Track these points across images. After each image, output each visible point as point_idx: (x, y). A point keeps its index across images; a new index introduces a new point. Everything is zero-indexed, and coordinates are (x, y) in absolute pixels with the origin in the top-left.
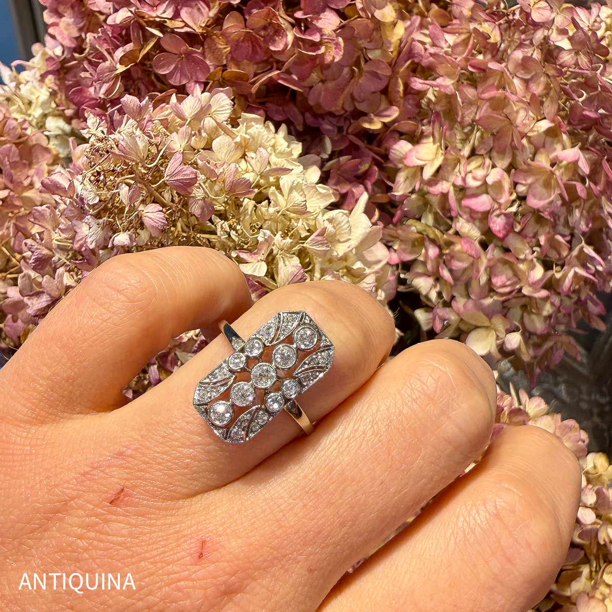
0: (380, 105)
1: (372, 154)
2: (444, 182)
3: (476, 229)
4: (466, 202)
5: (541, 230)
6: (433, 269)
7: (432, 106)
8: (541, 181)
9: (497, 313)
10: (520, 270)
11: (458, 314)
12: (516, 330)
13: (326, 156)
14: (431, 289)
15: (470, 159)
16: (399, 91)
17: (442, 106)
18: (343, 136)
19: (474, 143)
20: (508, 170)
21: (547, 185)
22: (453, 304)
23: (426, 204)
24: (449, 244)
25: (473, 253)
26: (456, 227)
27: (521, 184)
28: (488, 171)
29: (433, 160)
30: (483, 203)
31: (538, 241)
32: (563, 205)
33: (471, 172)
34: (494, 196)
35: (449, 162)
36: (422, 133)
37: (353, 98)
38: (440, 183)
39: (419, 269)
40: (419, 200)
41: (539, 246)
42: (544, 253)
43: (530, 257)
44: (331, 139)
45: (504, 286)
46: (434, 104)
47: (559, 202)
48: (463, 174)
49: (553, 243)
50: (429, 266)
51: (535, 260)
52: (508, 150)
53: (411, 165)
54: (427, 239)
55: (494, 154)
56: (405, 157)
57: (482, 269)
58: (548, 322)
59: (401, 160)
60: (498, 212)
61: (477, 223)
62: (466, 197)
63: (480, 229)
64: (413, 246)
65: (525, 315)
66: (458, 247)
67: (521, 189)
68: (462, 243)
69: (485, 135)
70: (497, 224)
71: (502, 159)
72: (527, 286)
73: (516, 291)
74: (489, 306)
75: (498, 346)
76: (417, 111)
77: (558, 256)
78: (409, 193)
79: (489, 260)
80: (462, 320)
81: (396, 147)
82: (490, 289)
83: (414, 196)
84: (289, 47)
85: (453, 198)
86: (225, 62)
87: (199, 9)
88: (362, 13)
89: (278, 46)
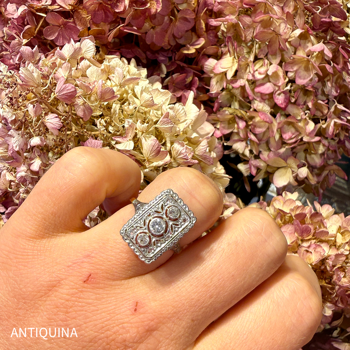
0: (192, 39)
1: (193, 71)
2: (241, 80)
3: (267, 106)
4: (257, 90)
5: (308, 99)
6: (244, 136)
7: (225, 35)
8: (303, 68)
9: (290, 156)
10: (300, 127)
11: (265, 162)
12: (304, 165)
13: (164, 76)
14: (245, 149)
15: (255, 63)
16: (203, 28)
17: (231, 34)
18: (173, 62)
19: (255, 51)
20: (280, 64)
21: (307, 69)
22: (261, 156)
23: (232, 96)
24: (251, 118)
25: (268, 120)
26: (254, 106)
27: (291, 72)
28: (267, 67)
29: (232, 66)
30: (268, 88)
31: (308, 106)
32: (319, 81)
33: (257, 70)
34: (275, 82)
35: (242, 66)
36: (222, 52)
37: (174, 37)
38: (239, 80)
39: (236, 138)
40: (228, 94)
41: (309, 109)
42: (313, 114)
43: (304, 117)
44: (165, 65)
45: (291, 139)
46: (226, 33)
47: (317, 79)
48: (252, 72)
49: (317, 107)
50: (241, 135)
51: (308, 118)
52: (278, 52)
53: (218, 72)
54: (237, 118)
55: (269, 56)
56: (214, 68)
57: (275, 130)
58: (323, 157)
59: (212, 72)
60: (279, 92)
61: (267, 102)
62: (256, 86)
63: (269, 105)
64: (229, 123)
65: (308, 156)
66: (257, 119)
67: (291, 75)
68: (260, 115)
69: (262, 46)
70: (280, 100)
71: (275, 58)
72: (305, 136)
73: (299, 140)
74: (283, 153)
75: (294, 177)
76: (216, 40)
77: (321, 114)
78: (221, 91)
79: (279, 123)
80: (268, 165)
81: (207, 63)
82: (283, 142)
83: (224, 93)
84: (127, 8)
85: (249, 88)
86: (89, 25)
89: (120, 8)
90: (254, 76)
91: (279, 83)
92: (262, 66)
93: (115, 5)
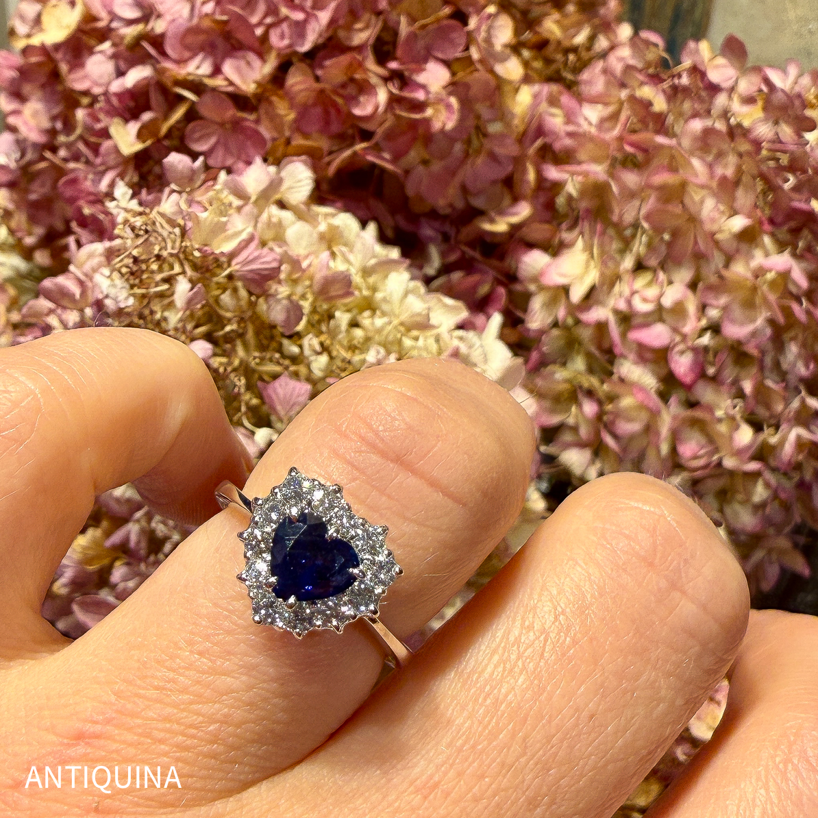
0: (502, 200)
1: (492, 272)
2: (599, 307)
3: (650, 375)
4: (633, 335)
5: (743, 374)
6: (590, 435)
7: (573, 205)
8: (740, 300)
10: (719, 433)
14: (588, 466)
15: (636, 274)
16: (530, 181)
17: (587, 203)
18: (452, 245)
19: (639, 252)
20: (692, 286)
21: (749, 305)
23: (572, 343)
24: (612, 398)
25: (651, 405)
26: (619, 371)
27: (711, 305)
28: (662, 289)
29: (583, 276)
30: (659, 336)
31: (741, 389)
33: (638, 291)
34: (675, 325)
36: (561, 242)
37: (464, 189)
38: (594, 308)
39: (567, 437)
40: (563, 336)
41: (742, 396)
42: (750, 410)
43: (731, 412)
44: (437, 248)
45: (695, 457)
46: (576, 200)
47: (768, 332)
48: (627, 295)
50: (584, 432)
51: (738, 417)
52: (689, 257)
53: (551, 284)
54: (580, 391)
55: (669, 265)
56: (542, 273)
57: (664, 433)
58: (760, 513)
60: (681, 347)
61: (650, 365)
62: (631, 328)
64: (558, 402)
66: (627, 402)
67: (713, 313)
68: (634, 392)
70: (682, 364)
71: (682, 272)
72: (729, 455)
73: (714, 464)
76: (550, 213)
77: (768, 414)
78: (550, 326)
79: (675, 418)
81: (527, 259)
82: (675, 464)
83: (555, 332)
84: (381, 109)
85: (614, 330)
86: (287, 133)
87: (248, 63)
88: (479, 66)
89: (365, 108)
90: (629, 302)
91: (683, 327)
92: (650, 284)
93: (353, 100)
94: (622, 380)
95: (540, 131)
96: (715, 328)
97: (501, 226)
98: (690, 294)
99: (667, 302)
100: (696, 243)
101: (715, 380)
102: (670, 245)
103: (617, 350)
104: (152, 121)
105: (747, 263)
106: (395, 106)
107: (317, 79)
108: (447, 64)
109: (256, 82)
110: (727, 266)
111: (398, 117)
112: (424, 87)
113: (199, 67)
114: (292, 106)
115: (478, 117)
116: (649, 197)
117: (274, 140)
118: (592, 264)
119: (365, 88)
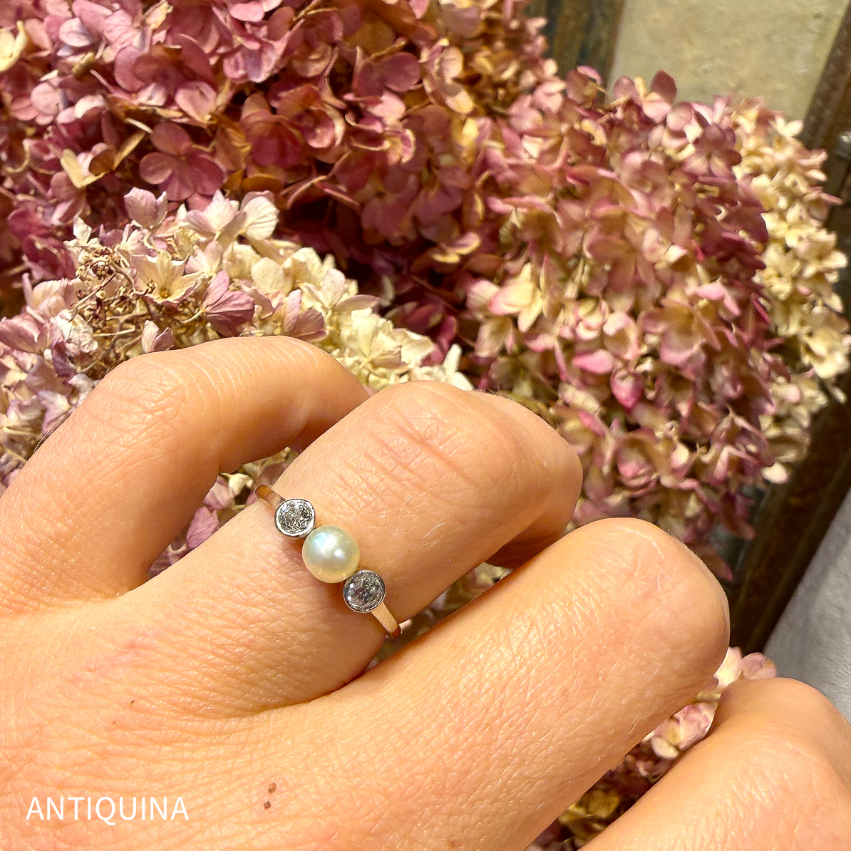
0: (451, 231)
2: (546, 336)
3: (592, 399)
4: (580, 362)
5: (680, 397)
8: (677, 327)
10: (658, 454)
13: (385, 303)
15: (578, 303)
16: (478, 213)
17: (531, 234)
18: (404, 276)
19: (581, 282)
20: (633, 314)
21: (686, 331)
23: (518, 368)
24: (558, 421)
25: (593, 427)
26: (564, 396)
27: (651, 333)
28: (604, 317)
29: (530, 305)
30: (601, 362)
31: (677, 412)
33: (582, 319)
34: (617, 351)
36: (506, 272)
37: (416, 222)
38: (541, 336)
40: (510, 364)
41: (678, 418)
42: (685, 430)
44: (390, 279)
45: (635, 477)
48: (572, 324)
51: (675, 438)
52: (630, 286)
53: (499, 313)
55: (610, 295)
58: (692, 526)
60: (623, 373)
61: (594, 390)
62: (576, 354)
63: (596, 397)
66: (572, 425)
67: (652, 340)
68: (582, 416)
70: (624, 389)
71: (622, 301)
72: (666, 474)
73: (653, 482)
74: (615, 505)
77: (700, 433)
78: (498, 354)
79: (618, 440)
81: (475, 290)
82: (616, 482)
83: (502, 360)
84: (338, 142)
85: (560, 356)
86: (244, 166)
87: (202, 94)
88: (432, 99)
89: (321, 141)
90: (573, 331)
91: (626, 353)
92: (591, 312)
93: (310, 132)
94: (567, 405)
95: (485, 164)
96: (654, 354)
97: (452, 258)
98: (631, 322)
99: (610, 329)
100: (636, 272)
101: (653, 403)
102: (610, 274)
103: (563, 377)
104: (105, 153)
105: (684, 292)
106: (352, 138)
107: (274, 111)
108: (401, 96)
109: (211, 114)
110: (664, 294)
111: (356, 149)
112: (380, 119)
113: (151, 98)
114: (248, 139)
115: (431, 150)
116: (592, 227)
117: (230, 172)
118: (539, 293)
119: (321, 120)
